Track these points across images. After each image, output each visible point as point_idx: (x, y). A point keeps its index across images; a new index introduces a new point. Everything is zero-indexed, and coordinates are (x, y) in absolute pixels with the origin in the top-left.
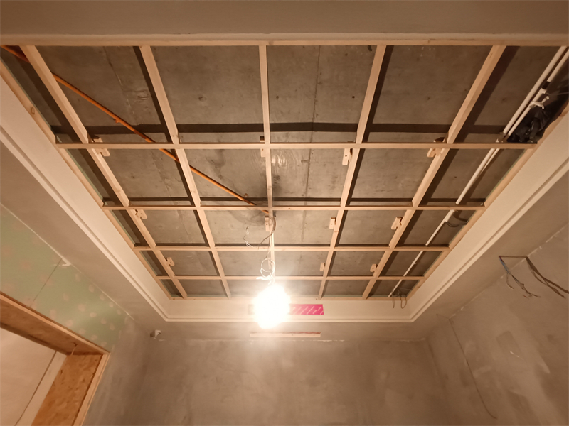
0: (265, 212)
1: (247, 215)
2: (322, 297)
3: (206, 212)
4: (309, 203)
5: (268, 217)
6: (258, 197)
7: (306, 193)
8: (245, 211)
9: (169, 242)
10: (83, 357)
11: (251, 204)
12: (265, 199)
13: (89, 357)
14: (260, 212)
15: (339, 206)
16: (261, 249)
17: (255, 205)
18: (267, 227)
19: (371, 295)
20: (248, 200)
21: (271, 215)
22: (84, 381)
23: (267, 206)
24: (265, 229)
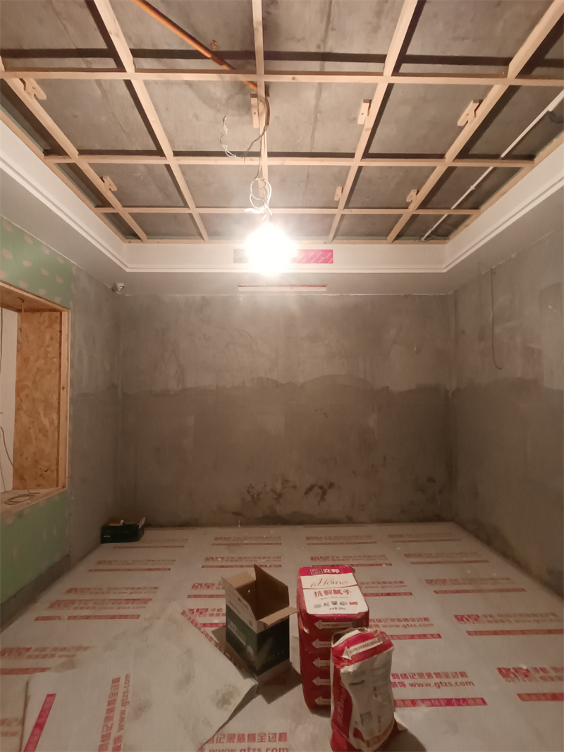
0: (252, 86)
1: (219, 93)
2: (333, 239)
3: (147, 83)
4: (330, 66)
5: (255, 96)
6: (237, 48)
7: (324, 41)
8: (215, 81)
9: (98, 147)
10: (38, 314)
11: (225, 67)
12: (251, 55)
13: (46, 314)
14: (242, 87)
15: (381, 74)
16: (249, 161)
17: (233, 70)
18: (255, 118)
19: (399, 237)
20: (219, 57)
21: (262, 93)
22: (52, 338)
23: (254, 72)
24: (251, 122)
